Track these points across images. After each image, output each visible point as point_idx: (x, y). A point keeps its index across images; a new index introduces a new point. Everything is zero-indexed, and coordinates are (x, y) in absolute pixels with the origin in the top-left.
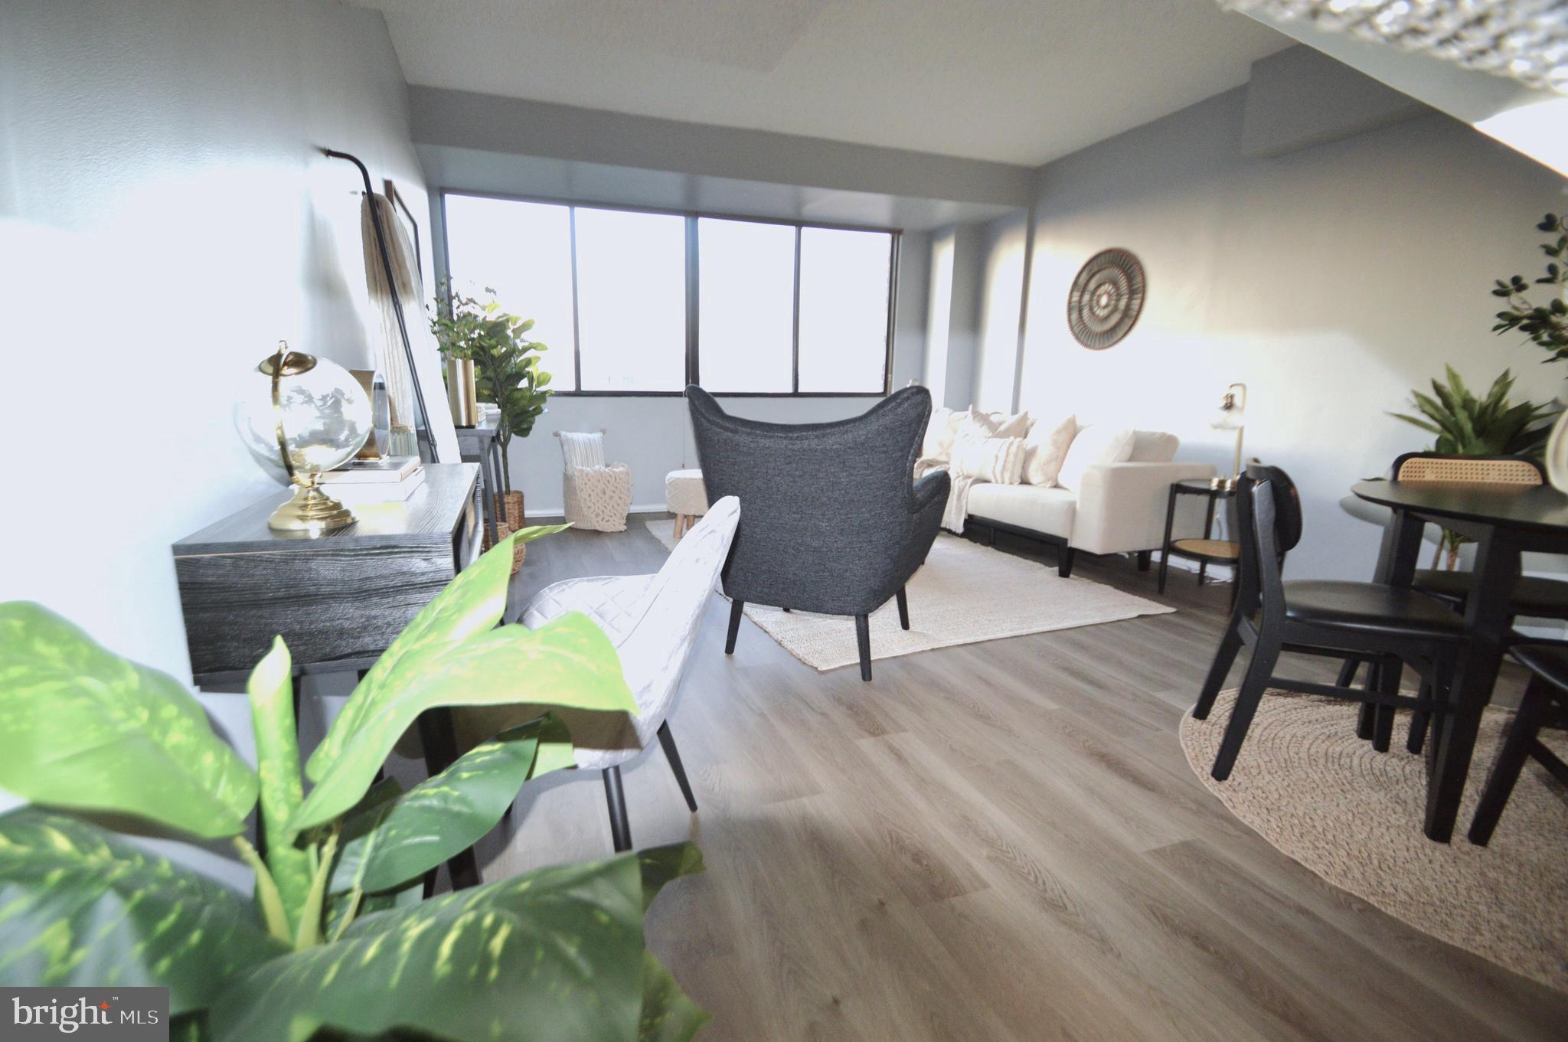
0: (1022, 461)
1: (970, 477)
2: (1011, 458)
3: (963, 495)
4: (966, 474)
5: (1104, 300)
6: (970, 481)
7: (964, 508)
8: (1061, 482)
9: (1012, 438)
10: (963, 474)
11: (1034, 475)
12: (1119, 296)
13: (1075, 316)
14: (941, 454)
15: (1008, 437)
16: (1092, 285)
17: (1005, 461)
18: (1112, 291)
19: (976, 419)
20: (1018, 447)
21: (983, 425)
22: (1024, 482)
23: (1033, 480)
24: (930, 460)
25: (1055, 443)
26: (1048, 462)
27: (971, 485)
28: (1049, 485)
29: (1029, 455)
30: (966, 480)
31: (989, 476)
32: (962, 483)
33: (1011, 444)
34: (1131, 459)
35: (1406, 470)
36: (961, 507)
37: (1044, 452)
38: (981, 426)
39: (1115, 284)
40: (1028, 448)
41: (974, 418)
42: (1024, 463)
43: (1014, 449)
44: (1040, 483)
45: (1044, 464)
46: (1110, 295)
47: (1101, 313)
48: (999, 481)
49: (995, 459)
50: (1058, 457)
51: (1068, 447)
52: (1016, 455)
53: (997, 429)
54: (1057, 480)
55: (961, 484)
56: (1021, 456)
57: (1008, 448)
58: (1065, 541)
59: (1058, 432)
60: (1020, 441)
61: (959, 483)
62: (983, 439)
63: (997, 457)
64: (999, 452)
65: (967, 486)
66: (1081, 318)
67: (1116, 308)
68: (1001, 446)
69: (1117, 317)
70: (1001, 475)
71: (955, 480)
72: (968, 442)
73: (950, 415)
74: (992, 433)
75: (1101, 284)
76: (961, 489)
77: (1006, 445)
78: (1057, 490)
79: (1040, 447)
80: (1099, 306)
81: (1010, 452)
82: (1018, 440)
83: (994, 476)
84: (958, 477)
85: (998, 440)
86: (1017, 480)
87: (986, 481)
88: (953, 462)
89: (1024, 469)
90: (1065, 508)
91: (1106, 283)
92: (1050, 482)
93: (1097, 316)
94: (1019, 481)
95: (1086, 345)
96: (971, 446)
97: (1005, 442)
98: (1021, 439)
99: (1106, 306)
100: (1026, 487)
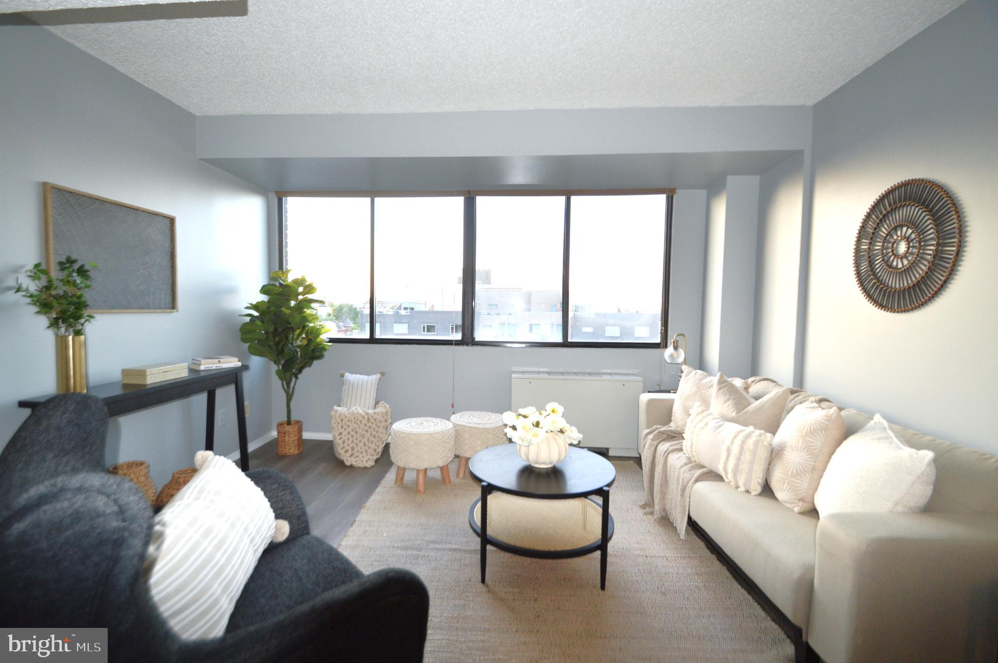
0: (764, 462)
1: (701, 466)
2: (749, 454)
3: (687, 491)
4: (698, 462)
5: (902, 248)
6: (699, 472)
7: (687, 513)
9: (751, 428)
10: (695, 462)
11: (780, 493)
12: (924, 241)
13: (864, 266)
14: (683, 423)
15: (748, 427)
16: (884, 231)
17: (739, 459)
18: (913, 236)
19: (721, 391)
20: (757, 442)
21: (728, 400)
22: (767, 492)
23: (779, 495)
24: (673, 432)
25: (810, 449)
26: (798, 474)
27: (697, 481)
28: (797, 509)
29: (775, 455)
30: (694, 472)
31: (722, 473)
32: (688, 476)
33: (749, 436)
34: (929, 509)
36: (685, 506)
37: (793, 458)
38: (725, 402)
39: (911, 223)
40: (773, 443)
41: (720, 389)
42: (769, 464)
43: (750, 443)
44: (786, 503)
45: (795, 475)
47: (903, 264)
48: (733, 484)
49: (726, 452)
50: (814, 469)
52: (754, 453)
53: (745, 408)
54: (812, 504)
56: (764, 455)
57: (744, 442)
58: (798, 630)
59: (815, 434)
61: (686, 474)
62: (718, 420)
63: (729, 451)
64: (732, 443)
65: (692, 481)
66: (871, 263)
67: (920, 257)
68: (735, 437)
69: (923, 268)
70: (735, 475)
71: (682, 467)
72: (701, 421)
73: (701, 380)
74: (734, 414)
75: (895, 229)
76: (685, 482)
77: (741, 437)
78: (806, 520)
79: (788, 450)
80: (896, 256)
81: (745, 446)
82: (758, 432)
83: (726, 474)
84: (686, 464)
85: (737, 427)
86: (757, 488)
87: (718, 478)
88: (686, 444)
89: (768, 471)
90: (797, 574)
91: (901, 226)
92: (801, 504)
93: (896, 268)
94: (759, 489)
95: (881, 306)
96: (702, 428)
97: (741, 431)
98: (762, 431)
99: (905, 256)
100: (765, 502)
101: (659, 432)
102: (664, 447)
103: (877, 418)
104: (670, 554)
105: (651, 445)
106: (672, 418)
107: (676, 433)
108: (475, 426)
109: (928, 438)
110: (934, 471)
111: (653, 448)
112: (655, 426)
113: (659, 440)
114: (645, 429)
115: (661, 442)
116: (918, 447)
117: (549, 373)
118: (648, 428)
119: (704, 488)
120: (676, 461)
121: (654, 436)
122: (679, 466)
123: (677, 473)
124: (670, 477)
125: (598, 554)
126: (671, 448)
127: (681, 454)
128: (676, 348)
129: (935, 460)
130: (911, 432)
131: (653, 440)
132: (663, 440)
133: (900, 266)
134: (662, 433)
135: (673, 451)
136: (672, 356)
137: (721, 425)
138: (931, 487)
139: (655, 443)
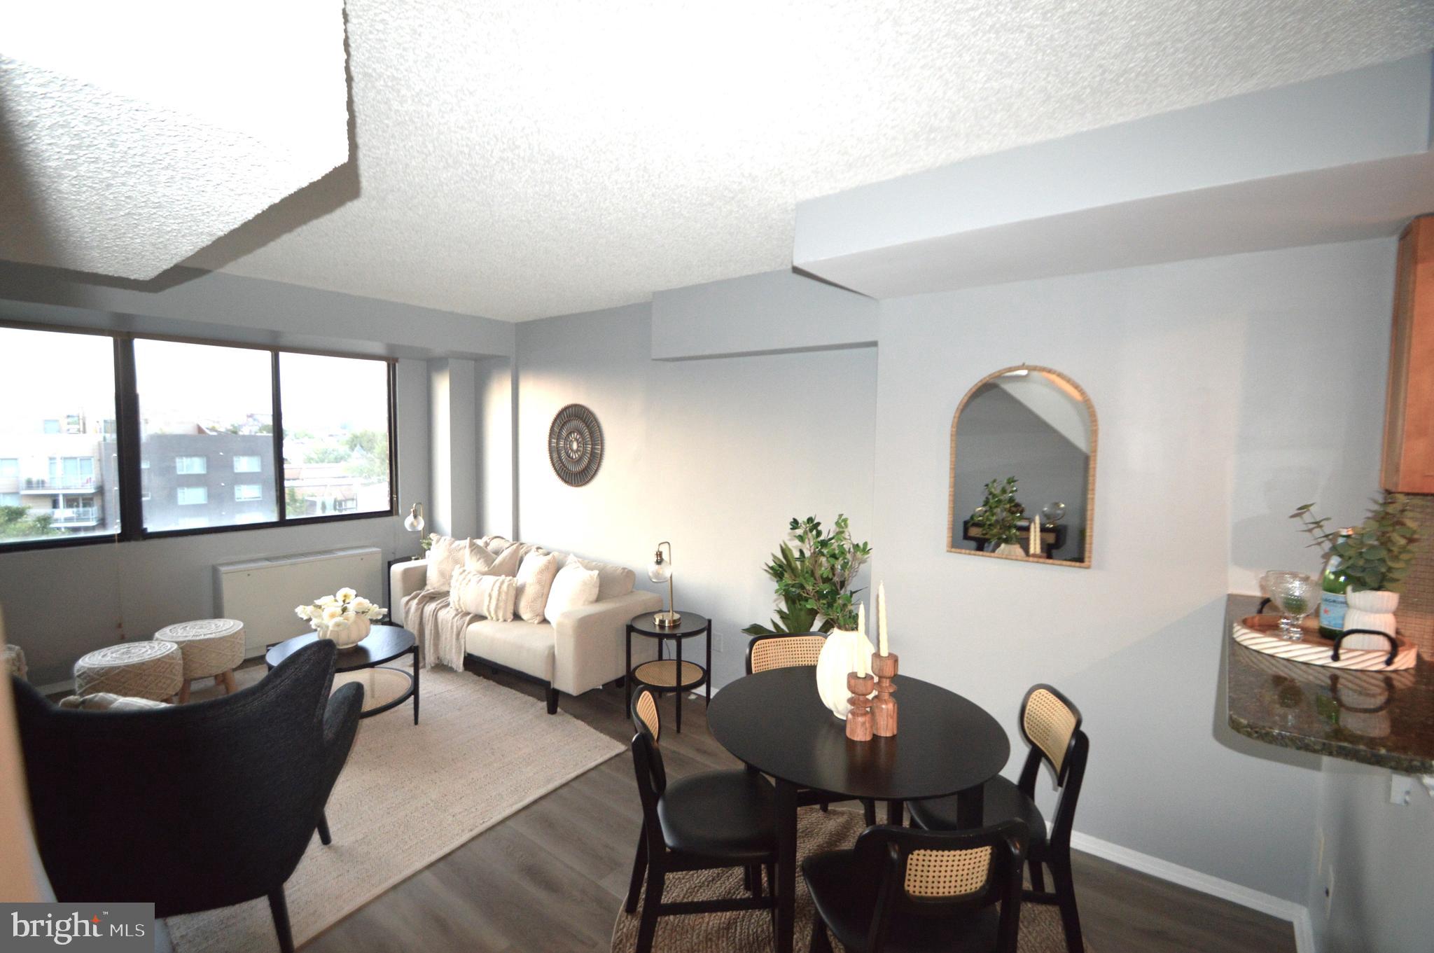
0: (513, 598)
1: (469, 614)
2: (503, 596)
3: (461, 635)
4: (464, 610)
5: (575, 446)
6: (468, 618)
7: (463, 651)
8: (548, 617)
9: (503, 577)
10: (462, 611)
11: (525, 615)
12: (585, 444)
13: (555, 455)
14: (444, 584)
15: (500, 576)
16: (564, 433)
17: (498, 600)
18: (578, 437)
19: (473, 553)
20: (509, 585)
21: (479, 559)
22: (517, 617)
23: (524, 616)
24: (432, 593)
25: (539, 582)
26: (534, 600)
27: (469, 624)
28: (536, 622)
29: (519, 592)
30: (464, 618)
31: (485, 613)
32: (460, 623)
33: (502, 583)
34: (598, 599)
35: (756, 651)
36: (460, 647)
37: (530, 592)
38: (478, 560)
39: (580, 433)
40: (518, 584)
41: (472, 551)
42: (516, 599)
43: (505, 587)
44: (529, 619)
45: (532, 602)
46: (577, 440)
47: (575, 456)
48: (494, 618)
49: (488, 598)
50: (543, 593)
51: (551, 585)
52: (507, 593)
53: (493, 562)
54: (544, 615)
55: (458, 624)
56: (512, 593)
57: (500, 587)
58: (548, 683)
59: (541, 572)
60: (510, 580)
61: (457, 622)
62: (478, 576)
63: (490, 596)
64: (492, 590)
65: (465, 625)
66: (560, 457)
67: (584, 454)
68: (494, 585)
69: (586, 461)
70: (496, 612)
71: (453, 618)
72: (464, 579)
73: (451, 545)
74: (486, 569)
75: (570, 433)
76: (459, 628)
77: (498, 584)
78: (544, 626)
79: (527, 586)
80: (572, 450)
81: (501, 590)
82: (508, 578)
83: (490, 613)
84: (456, 615)
85: (491, 579)
86: (510, 616)
87: (483, 618)
88: (452, 598)
89: (516, 605)
90: (546, 652)
91: (574, 432)
92: (538, 618)
93: (572, 458)
94: (512, 617)
95: (566, 482)
96: (467, 584)
97: (497, 580)
98: (511, 577)
99: (577, 451)
100: (517, 624)
101: (422, 596)
102: (430, 608)
103: (572, 556)
104: (451, 687)
105: (417, 610)
106: (428, 582)
107: (436, 594)
108: (206, 637)
109: (594, 563)
110: (598, 580)
111: (420, 610)
112: (415, 593)
113: (424, 603)
114: (401, 598)
115: (426, 604)
116: (592, 569)
117: (268, 559)
118: (405, 596)
119: (477, 626)
120: (446, 615)
121: (419, 600)
122: (451, 618)
123: (450, 625)
124: (442, 630)
125: (412, 697)
126: (439, 607)
127: (448, 609)
128: (415, 517)
129: (599, 574)
130: (586, 561)
131: (418, 604)
132: (427, 602)
133: (574, 457)
134: (424, 597)
135: (441, 608)
136: (412, 525)
137: (481, 579)
138: (598, 589)
139: (421, 606)
